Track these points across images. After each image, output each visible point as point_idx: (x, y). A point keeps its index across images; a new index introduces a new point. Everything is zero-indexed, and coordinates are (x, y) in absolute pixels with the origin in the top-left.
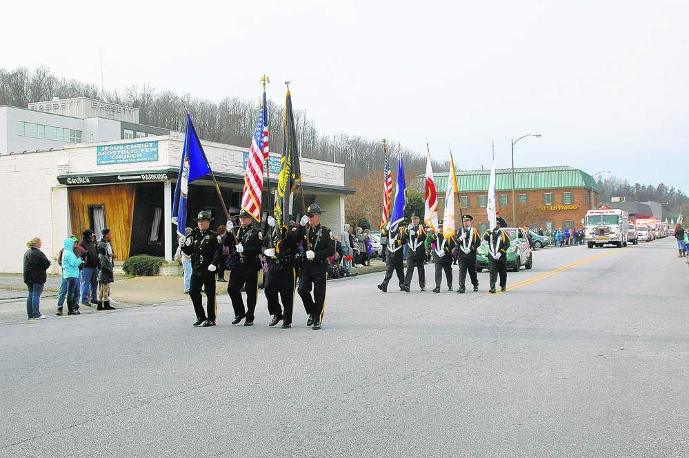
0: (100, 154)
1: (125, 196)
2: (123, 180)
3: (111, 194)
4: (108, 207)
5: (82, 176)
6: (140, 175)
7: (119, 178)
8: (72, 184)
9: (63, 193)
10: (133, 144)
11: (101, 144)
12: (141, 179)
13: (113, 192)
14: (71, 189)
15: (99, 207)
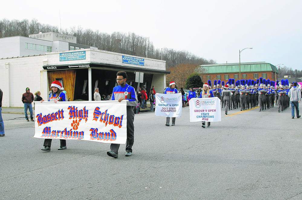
0: (61, 56)
1: (71, 74)
2: (71, 68)
3: (66, 74)
4: (64, 80)
5: (53, 66)
6: (78, 65)
7: (69, 67)
8: (49, 69)
9: (45, 73)
10: (75, 52)
11: (61, 52)
12: (78, 67)
13: (67, 73)
14: (49, 72)
15: (61, 79)
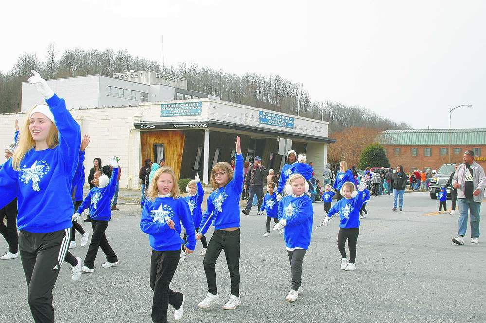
0: (163, 109)
1: (178, 138)
2: (178, 128)
3: (169, 137)
4: (166, 145)
5: (150, 124)
6: (189, 124)
7: (175, 126)
8: (144, 129)
9: (137, 135)
10: (185, 103)
11: (163, 103)
12: (189, 127)
13: (170, 135)
14: (143, 133)
15: (160, 145)
